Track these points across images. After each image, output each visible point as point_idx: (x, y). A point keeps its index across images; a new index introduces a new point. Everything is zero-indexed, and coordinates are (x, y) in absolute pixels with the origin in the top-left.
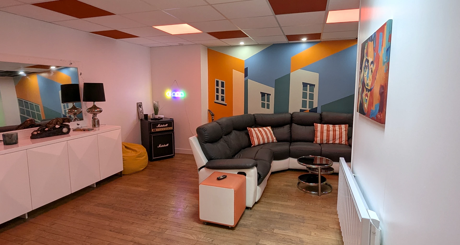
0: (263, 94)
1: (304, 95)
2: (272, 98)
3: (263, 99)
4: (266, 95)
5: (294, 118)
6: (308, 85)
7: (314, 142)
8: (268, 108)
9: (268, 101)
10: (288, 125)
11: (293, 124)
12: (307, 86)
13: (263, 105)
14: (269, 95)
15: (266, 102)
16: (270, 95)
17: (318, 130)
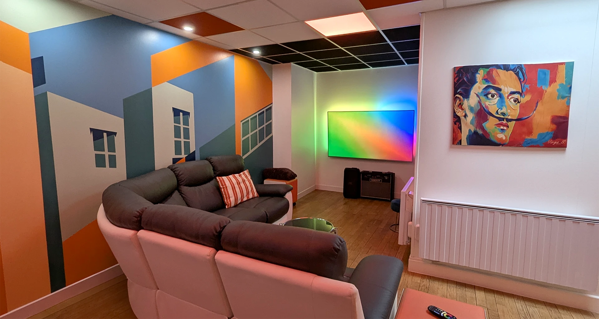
0: (97, 134)
1: (177, 133)
2: (120, 141)
3: (98, 147)
4: (105, 134)
5: (182, 176)
6: (180, 113)
7: (227, 207)
8: (113, 164)
9: (112, 148)
10: (177, 191)
11: (182, 186)
12: (180, 116)
13: (100, 162)
14: (111, 134)
15: (106, 153)
16: (115, 134)
17: (227, 185)
